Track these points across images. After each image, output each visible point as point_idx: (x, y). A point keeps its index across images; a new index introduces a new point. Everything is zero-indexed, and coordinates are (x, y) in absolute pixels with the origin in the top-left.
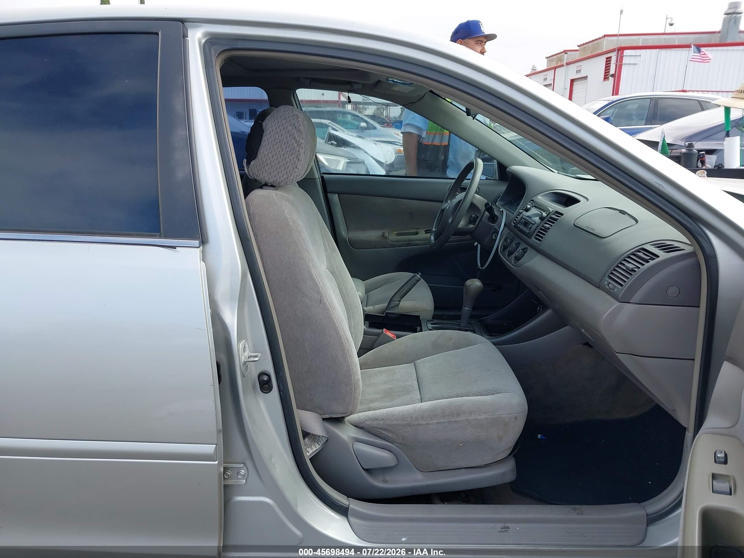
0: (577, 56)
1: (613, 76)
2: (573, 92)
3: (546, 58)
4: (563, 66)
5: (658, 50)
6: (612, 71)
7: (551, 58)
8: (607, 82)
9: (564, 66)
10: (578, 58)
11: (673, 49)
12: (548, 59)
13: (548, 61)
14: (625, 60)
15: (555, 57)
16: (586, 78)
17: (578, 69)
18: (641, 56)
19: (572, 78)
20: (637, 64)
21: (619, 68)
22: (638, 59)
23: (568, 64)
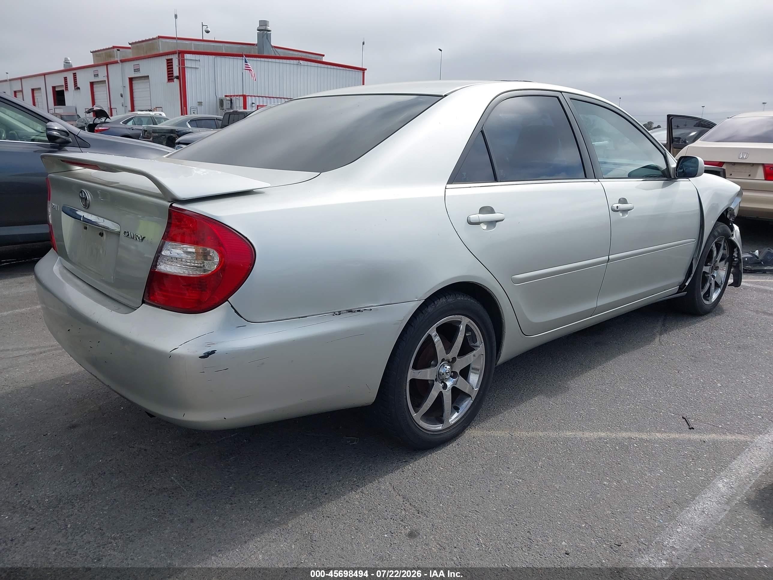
0: (130, 54)
1: (178, 78)
2: (134, 91)
3: (91, 52)
4: (116, 62)
5: (214, 56)
6: (176, 73)
7: (98, 53)
8: (171, 84)
9: (118, 63)
10: (131, 56)
11: (226, 57)
12: (94, 53)
13: (95, 55)
14: (187, 64)
15: (103, 52)
16: (147, 77)
17: (136, 67)
18: (200, 61)
19: (131, 77)
20: (198, 68)
21: (182, 70)
22: (198, 63)
23: (122, 61)
